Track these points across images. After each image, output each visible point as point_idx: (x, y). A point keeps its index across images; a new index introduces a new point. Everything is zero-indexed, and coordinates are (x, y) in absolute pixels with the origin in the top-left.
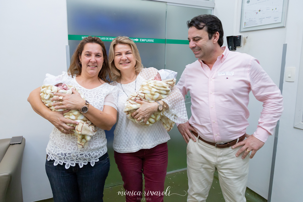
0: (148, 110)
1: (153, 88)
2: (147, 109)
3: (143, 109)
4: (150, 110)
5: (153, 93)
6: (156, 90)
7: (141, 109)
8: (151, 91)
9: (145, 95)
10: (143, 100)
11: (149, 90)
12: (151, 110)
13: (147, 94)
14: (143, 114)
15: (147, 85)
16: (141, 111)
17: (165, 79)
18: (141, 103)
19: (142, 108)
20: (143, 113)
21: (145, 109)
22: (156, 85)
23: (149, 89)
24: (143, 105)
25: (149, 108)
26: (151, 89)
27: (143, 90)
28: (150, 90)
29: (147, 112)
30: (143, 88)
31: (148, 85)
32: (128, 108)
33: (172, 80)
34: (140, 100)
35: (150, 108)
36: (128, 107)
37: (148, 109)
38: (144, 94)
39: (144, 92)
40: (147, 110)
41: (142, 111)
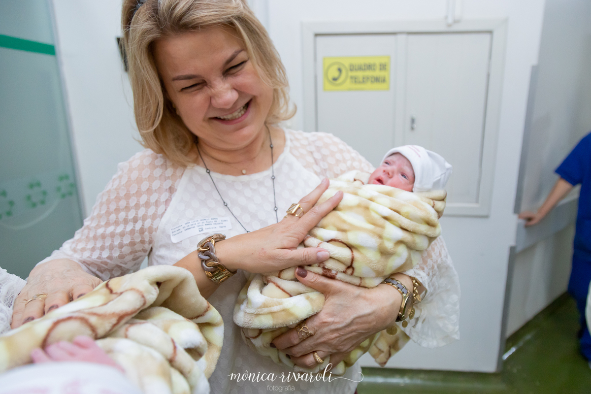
0: (361, 323)
1: (388, 224)
2: (358, 320)
3: (337, 320)
4: (370, 323)
5: (389, 245)
6: (400, 234)
7: (330, 320)
8: (380, 237)
9: (356, 255)
10: (340, 276)
11: (374, 233)
12: (374, 323)
13: (363, 251)
14: (335, 342)
15: (359, 206)
16: (325, 329)
18: (325, 292)
19: (332, 315)
20: (336, 335)
21: (348, 321)
23: (370, 227)
24: (334, 300)
25: (369, 315)
26: (383, 227)
27: (345, 227)
28: (378, 230)
29: (354, 334)
30: (344, 222)
31: (367, 208)
34: (325, 275)
35: (371, 318)
36: (275, 309)
37: (364, 319)
38: (350, 247)
39: (352, 238)
40: (357, 323)
41: (333, 327)
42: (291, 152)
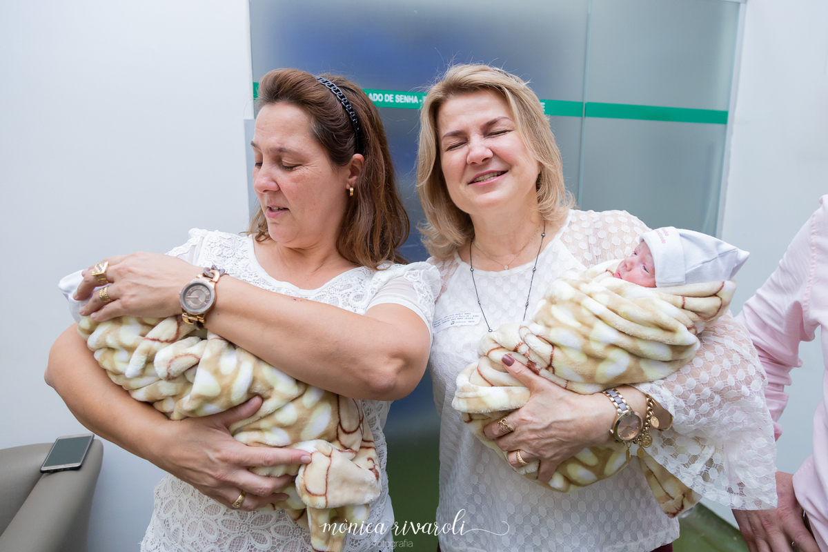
0: (560, 430)
1: (599, 325)
2: (556, 425)
3: (535, 419)
4: (569, 431)
5: (597, 348)
6: (614, 337)
7: (529, 418)
8: (586, 337)
9: (557, 353)
10: (541, 373)
11: (578, 332)
12: (574, 433)
13: (566, 351)
14: (534, 443)
15: (571, 300)
16: (524, 428)
17: (679, 284)
18: (530, 388)
19: (533, 414)
20: (534, 436)
21: (546, 424)
22: (622, 309)
23: (576, 324)
24: (537, 398)
25: (568, 421)
26: (590, 327)
27: (551, 322)
28: (584, 330)
29: (553, 440)
30: (552, 316)
31: (579, 304)
32: (465, 400)
33: (714, 290)
34: (529, 368)
35: (570, 426)
36: (470, 394)
37: (563, 425)
38: (553, 345)
39: (554, 336)
40: (556, 428)
41: (531, 426)
42: (562, 238)
